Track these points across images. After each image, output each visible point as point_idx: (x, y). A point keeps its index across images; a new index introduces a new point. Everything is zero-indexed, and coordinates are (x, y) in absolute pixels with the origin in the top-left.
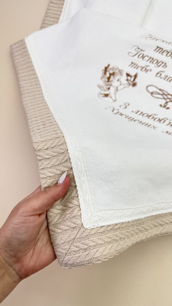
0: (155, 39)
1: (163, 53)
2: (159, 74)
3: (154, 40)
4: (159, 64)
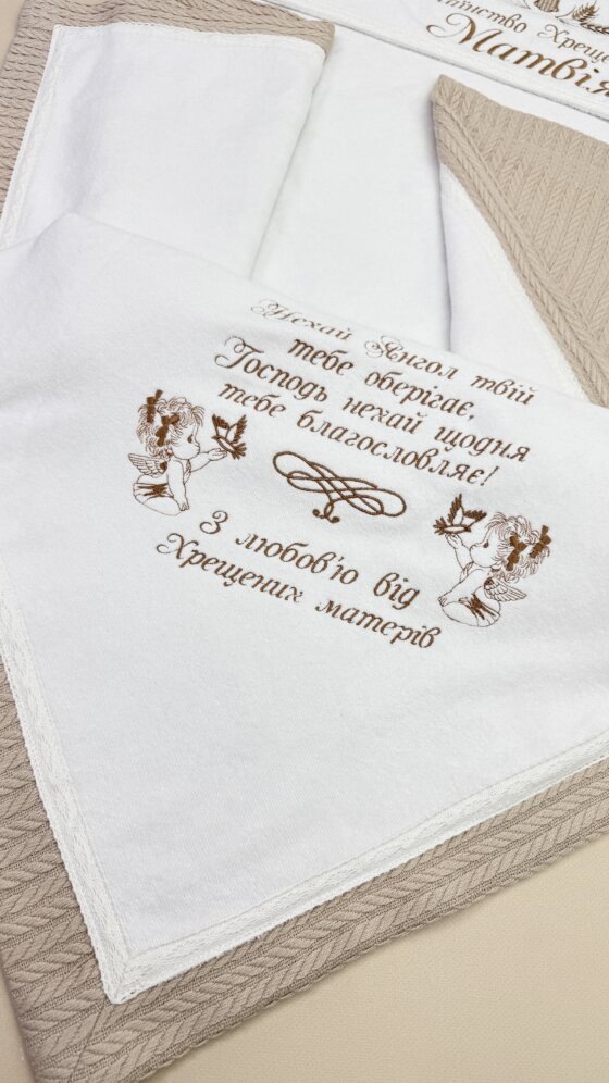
0: (291, 318)
1: (315, 360)
2: (306, 419)
3: (288, 323)
4: (305, 391)
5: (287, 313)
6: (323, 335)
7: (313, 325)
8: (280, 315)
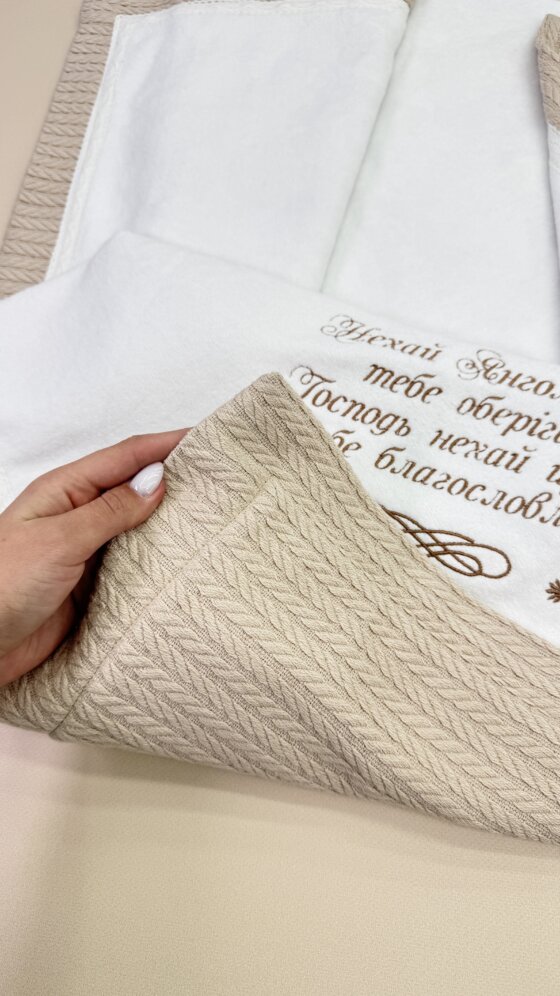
0: (367, 338)
1: (396, 387)
2: (386, 460)
3: (363, 344)
4: (384, 425)
5: (362, 330)
6: (405, 357)
7: (393, 344)
8: (355, 335)
